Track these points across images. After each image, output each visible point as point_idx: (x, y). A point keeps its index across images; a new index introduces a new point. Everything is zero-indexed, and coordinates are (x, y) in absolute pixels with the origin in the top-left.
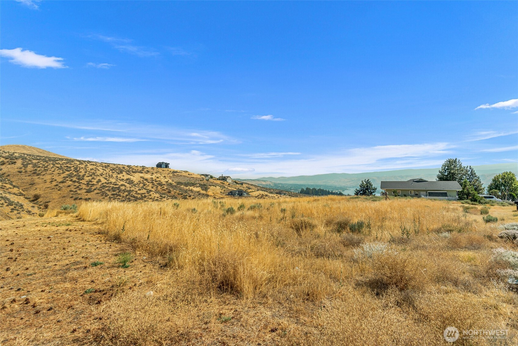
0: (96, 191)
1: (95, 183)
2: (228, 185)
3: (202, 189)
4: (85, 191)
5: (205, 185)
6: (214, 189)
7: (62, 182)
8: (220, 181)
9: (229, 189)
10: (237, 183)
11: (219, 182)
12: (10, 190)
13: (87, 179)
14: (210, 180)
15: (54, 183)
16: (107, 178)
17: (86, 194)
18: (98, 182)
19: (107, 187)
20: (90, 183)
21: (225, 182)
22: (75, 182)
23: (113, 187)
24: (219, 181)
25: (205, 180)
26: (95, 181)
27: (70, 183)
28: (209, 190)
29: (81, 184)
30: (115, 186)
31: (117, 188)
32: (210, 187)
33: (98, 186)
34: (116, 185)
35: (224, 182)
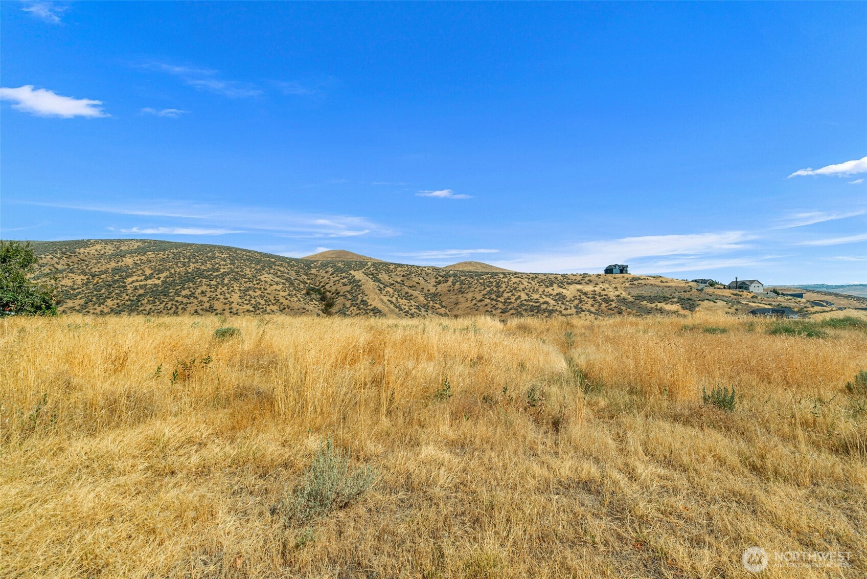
0: (511, 312)
1: (513, 301)
2: (753, 297)
3: (682, 307)
4: (501, 310)
5: (691, 300)
6: (711, 307)
7: (481, 301)
8: (732, 291)
9: (752, 307)
10: (778, 294)
11: (727, 293)
12: (438, 310)
13: (506, 295)
14: (705, 290)
15: (474, 302)
16: (530, 293)
17: (501, 314)
18: (516, 299)
19: (525, 305)
20: (508, 301)
21: (745, 293)
22: (492, 300)
23: (532, 305)
24: (728, 291)
25: (694, 290)
26: (514, 298)
27: (489, 301)
28: (697, 309)
29: (498, 303)
30: (534, 304)
31: (536, 306)
32: (700, 302)
33: (515, 305)
34: (537, 302)
35: (741, 293)
